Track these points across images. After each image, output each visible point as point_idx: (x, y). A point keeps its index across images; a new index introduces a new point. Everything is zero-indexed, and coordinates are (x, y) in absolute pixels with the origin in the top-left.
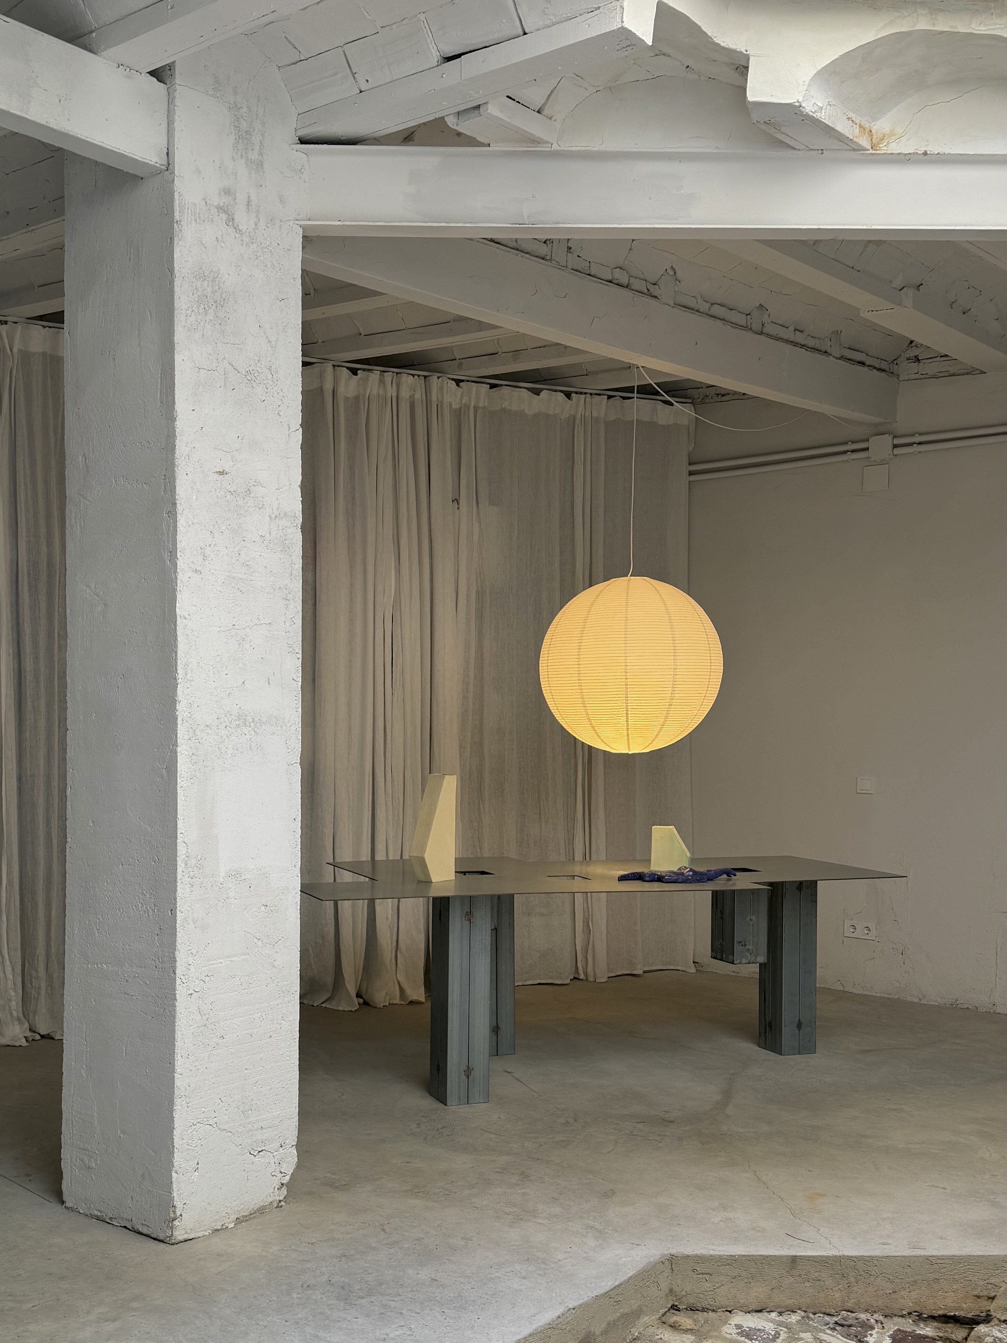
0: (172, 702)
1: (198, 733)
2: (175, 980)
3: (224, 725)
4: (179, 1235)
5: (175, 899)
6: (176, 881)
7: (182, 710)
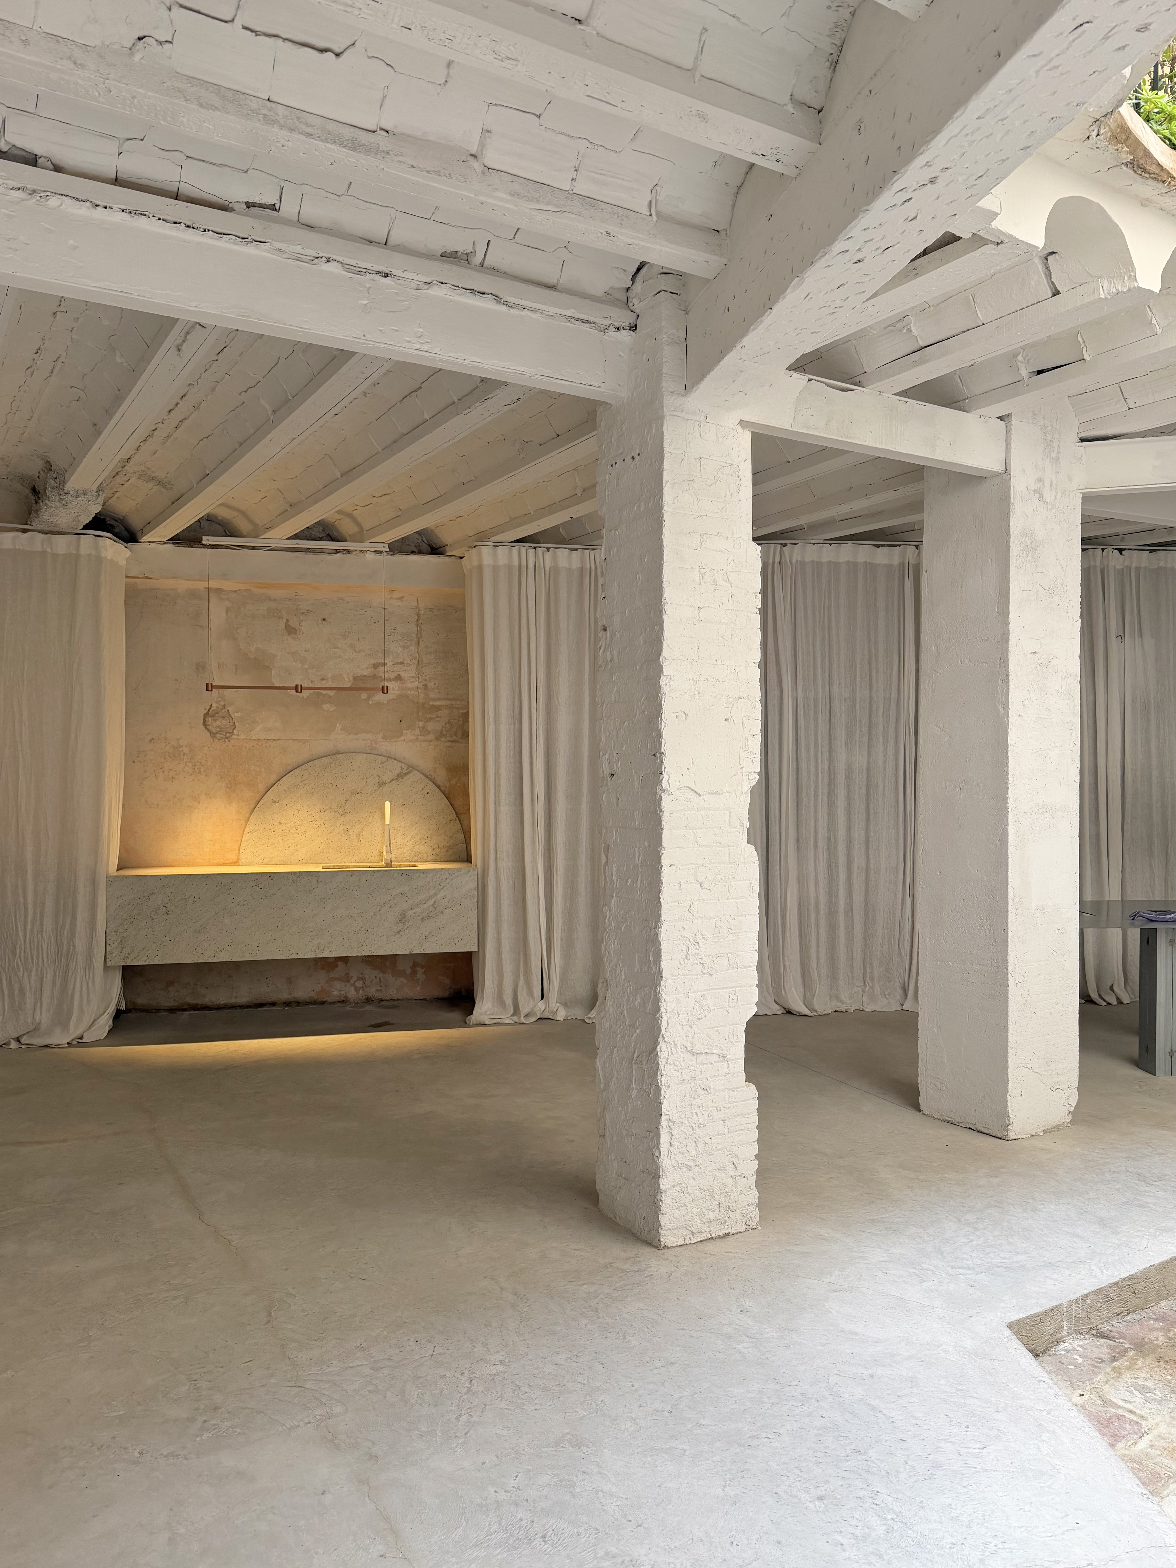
0: (1005, 799)
1: (1020, 817)
2: (1008, 974)
3: (1035, 812)
4: (1012, 1135)
5: (1007, 923)
6: (1007, 911)
7: (1011, 803)
